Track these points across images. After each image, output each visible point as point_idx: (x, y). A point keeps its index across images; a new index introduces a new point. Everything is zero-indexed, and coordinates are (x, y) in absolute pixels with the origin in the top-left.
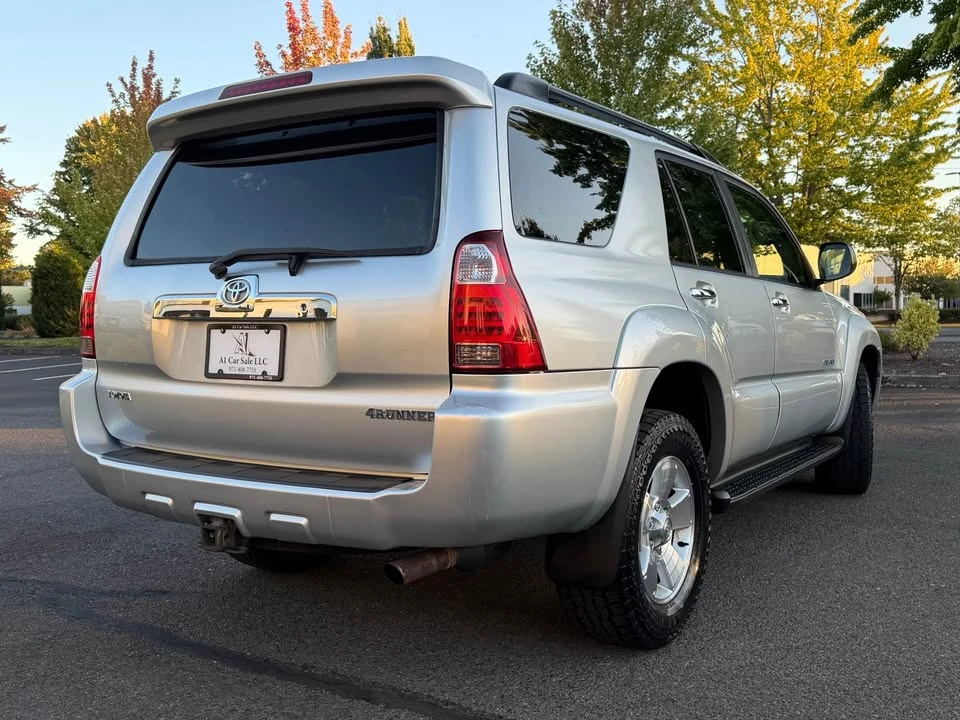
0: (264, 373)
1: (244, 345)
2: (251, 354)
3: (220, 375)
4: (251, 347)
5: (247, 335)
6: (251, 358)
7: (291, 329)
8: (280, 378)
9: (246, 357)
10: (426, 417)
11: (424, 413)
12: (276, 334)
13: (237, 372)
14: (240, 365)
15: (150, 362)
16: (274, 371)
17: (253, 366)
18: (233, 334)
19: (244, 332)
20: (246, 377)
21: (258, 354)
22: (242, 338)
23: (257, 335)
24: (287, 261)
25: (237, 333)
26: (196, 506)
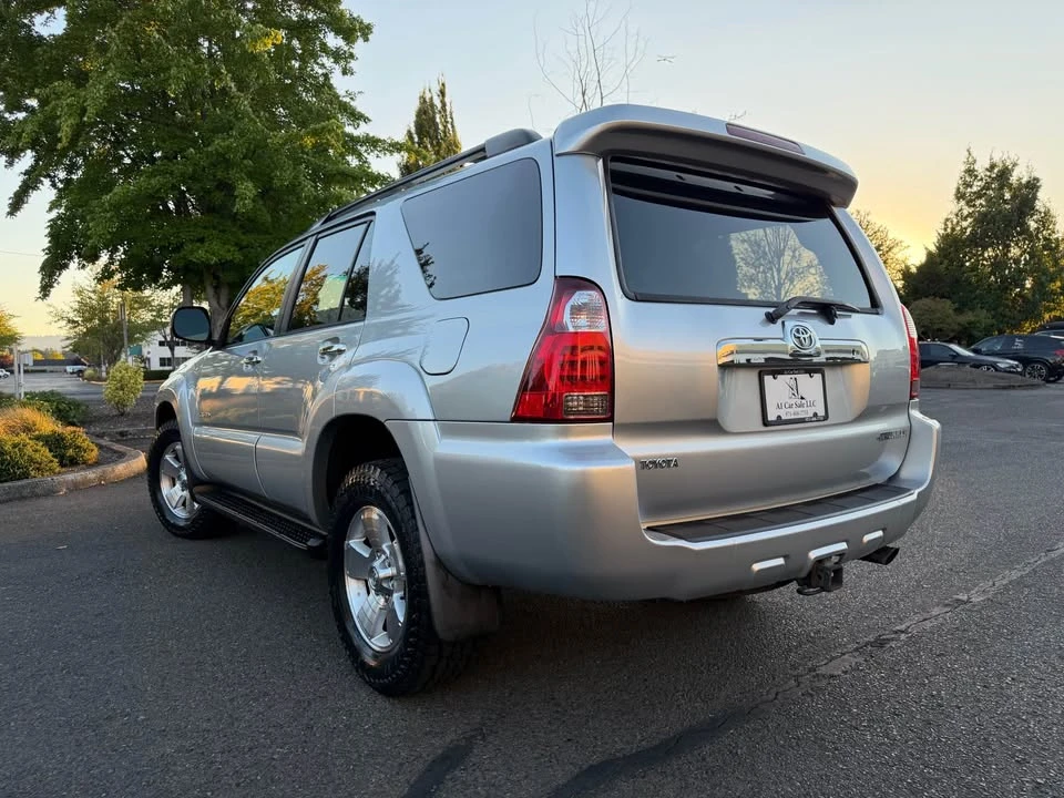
0: (815, 415)
1: (795, 389)
2: (802, 398)
3: (779, 421)
4: (802, 391)
5: (796, 379)
6: (803, 401)
7: (828, 372)
8: (826, 417)
9: (799, 401)
12: (818, 377)
13: (793, 417)
14: (794, 409)
16: (821, 413)
17: (805, 409)
18: (784, 379)
19: (793, 376)
20: (802, 421)
21: (808, 397)
22: (793, 382)
23: (803, 378)
25: (788, 378)
26: (814, 554)
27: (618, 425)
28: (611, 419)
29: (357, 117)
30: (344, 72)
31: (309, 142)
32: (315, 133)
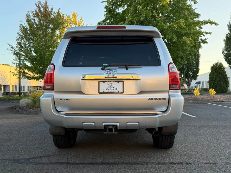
0: (118, 92)
1: (111, 86)
2: (113, 88)
3: (104, 93)
4: (113, 86)
5: (112, 83)
6: (114, 88)
7: (125, 82)
8: (123, 93)
10: (164, 99)
11: (163, 98)
12: (121, 83)
13: (109, 92)
14: (110, 90)
15: (80, 90)
16: (121, 91)
17: (114, 90)
18: (107, 83)
19: (111, 82)
20: (112, 93)
21: (116, 87)
22: (110, 84)
23: (115, 83)
24: (125, 67)
25: (109, 83)
26: (104, 124)
27: (55, 91)
28: (53, 90)
29: (198, 15)
30: (195, 3)
31: (176, 26)
32: (177, 23)
